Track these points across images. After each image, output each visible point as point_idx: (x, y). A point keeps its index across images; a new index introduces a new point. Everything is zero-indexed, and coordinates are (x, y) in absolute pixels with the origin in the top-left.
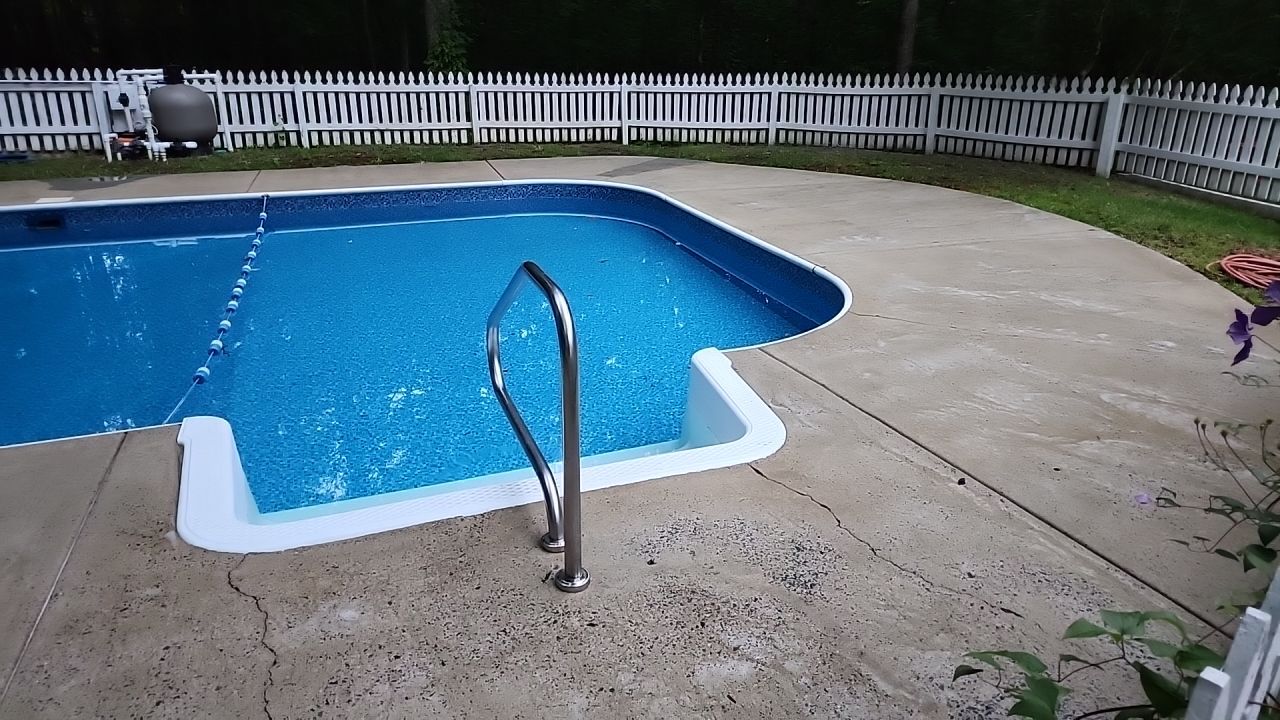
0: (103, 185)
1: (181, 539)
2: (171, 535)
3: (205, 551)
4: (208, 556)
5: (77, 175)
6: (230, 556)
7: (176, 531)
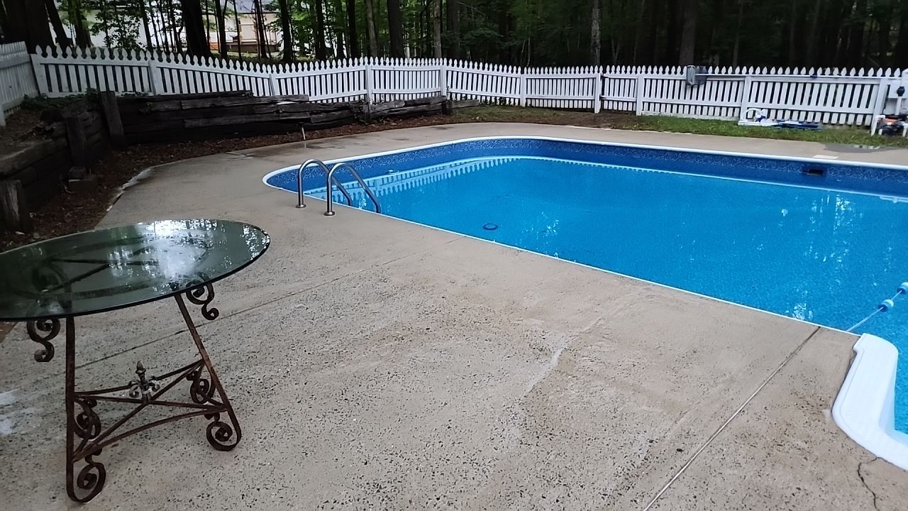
0: (860, 150)
1: (833, 419)
2: (827, 412)
3: (848, 437)
4: (848, 442)
5: (846, 141)
6: (865, 452)
7: (831, 411)
